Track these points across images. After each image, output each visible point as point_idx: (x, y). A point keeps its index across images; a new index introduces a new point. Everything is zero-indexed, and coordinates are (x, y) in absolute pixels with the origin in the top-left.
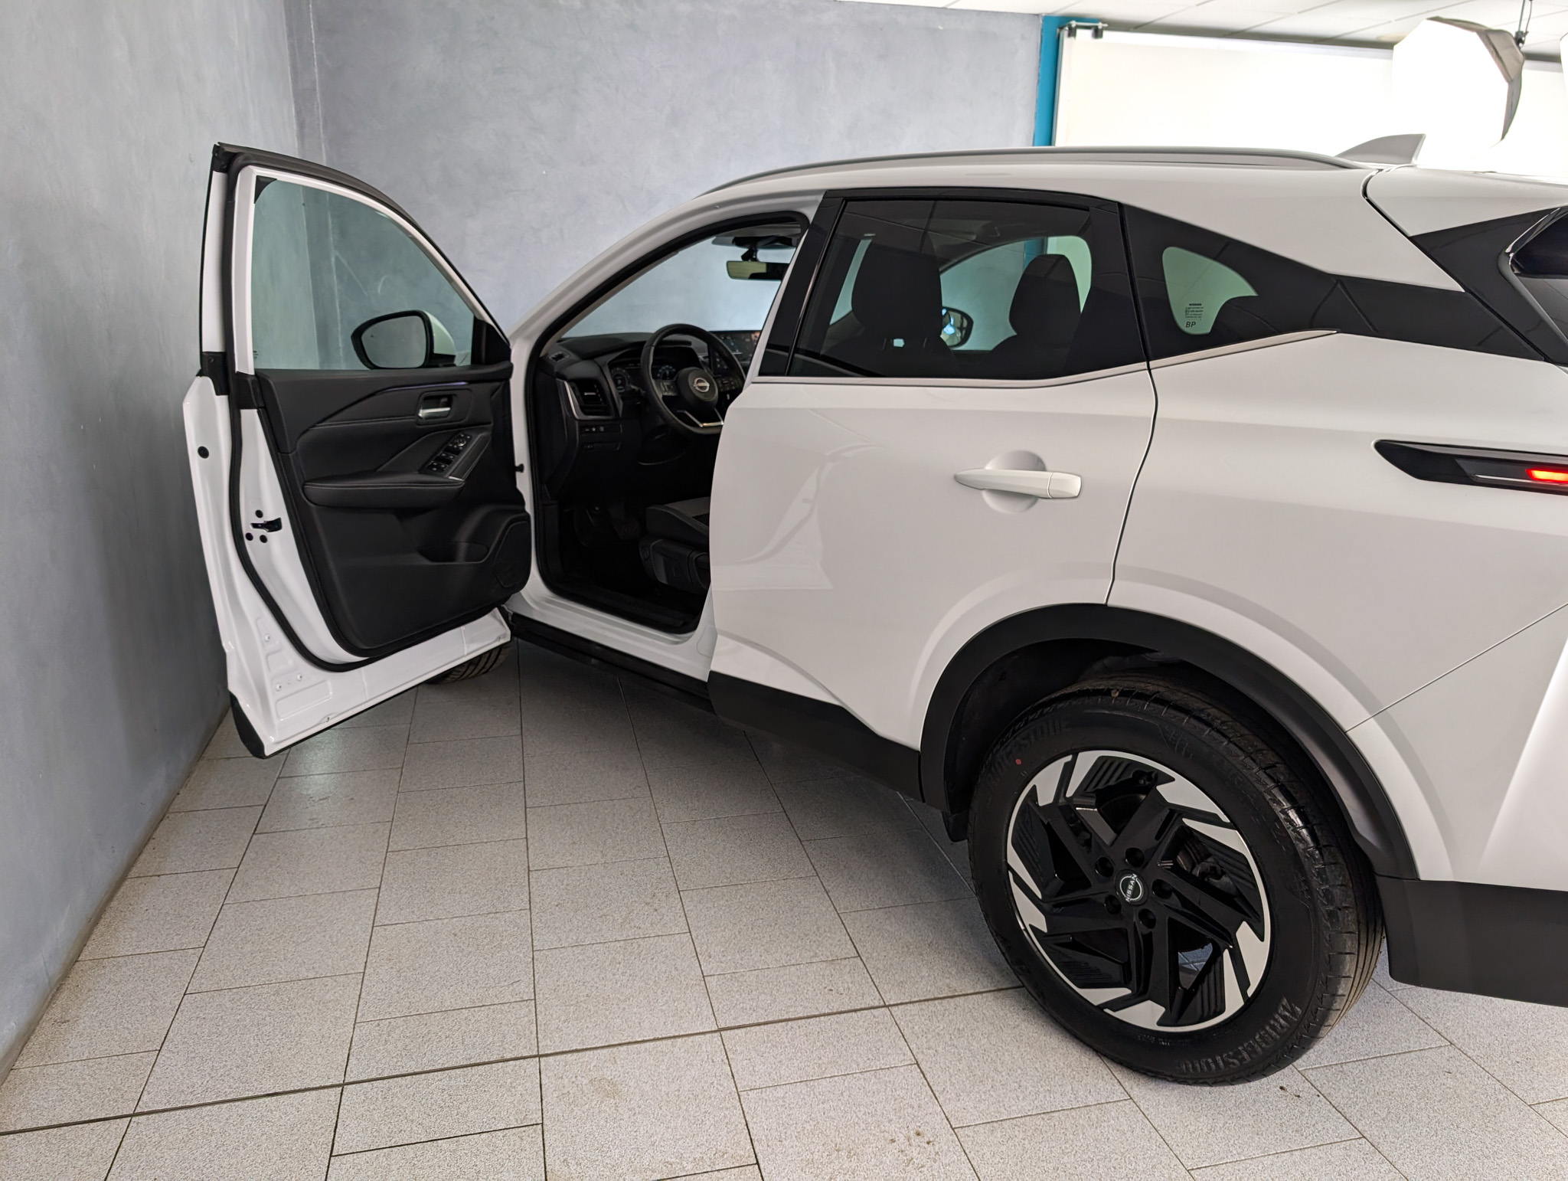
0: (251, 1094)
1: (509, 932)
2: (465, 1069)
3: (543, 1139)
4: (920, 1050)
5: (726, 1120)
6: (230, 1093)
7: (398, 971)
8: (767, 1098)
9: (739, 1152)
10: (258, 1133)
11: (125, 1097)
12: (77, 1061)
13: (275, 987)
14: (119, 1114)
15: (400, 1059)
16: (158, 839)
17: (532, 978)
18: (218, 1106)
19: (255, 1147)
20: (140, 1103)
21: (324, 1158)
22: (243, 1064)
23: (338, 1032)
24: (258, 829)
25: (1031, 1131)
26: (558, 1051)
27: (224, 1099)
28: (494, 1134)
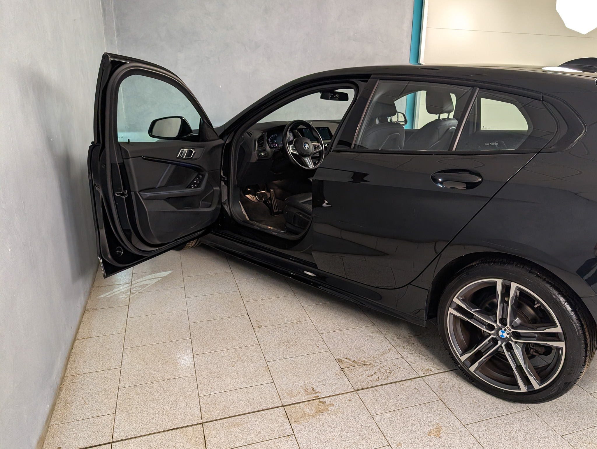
0: (162, 430)
1: (253, 354)
2: (253, 413)
3: (297, 441)
4: (440, 394)
5: (371, 428)
6: (153, 430)
7: (211, 374)
8: (384, 418)
11: (106, 435)
12: (79, 420)
13: (159, 383)
14: (106, 442)
15: (224, 411)
16: (85, 322)
17: (270, 373)
18: (149, 436)
20: (113, 437)
22: (155, 417)
23: (193, 401)
24: (128, 316)
25: (495, 424)
26: (291, 403)
27: (151, 433)
28: (275, 440)
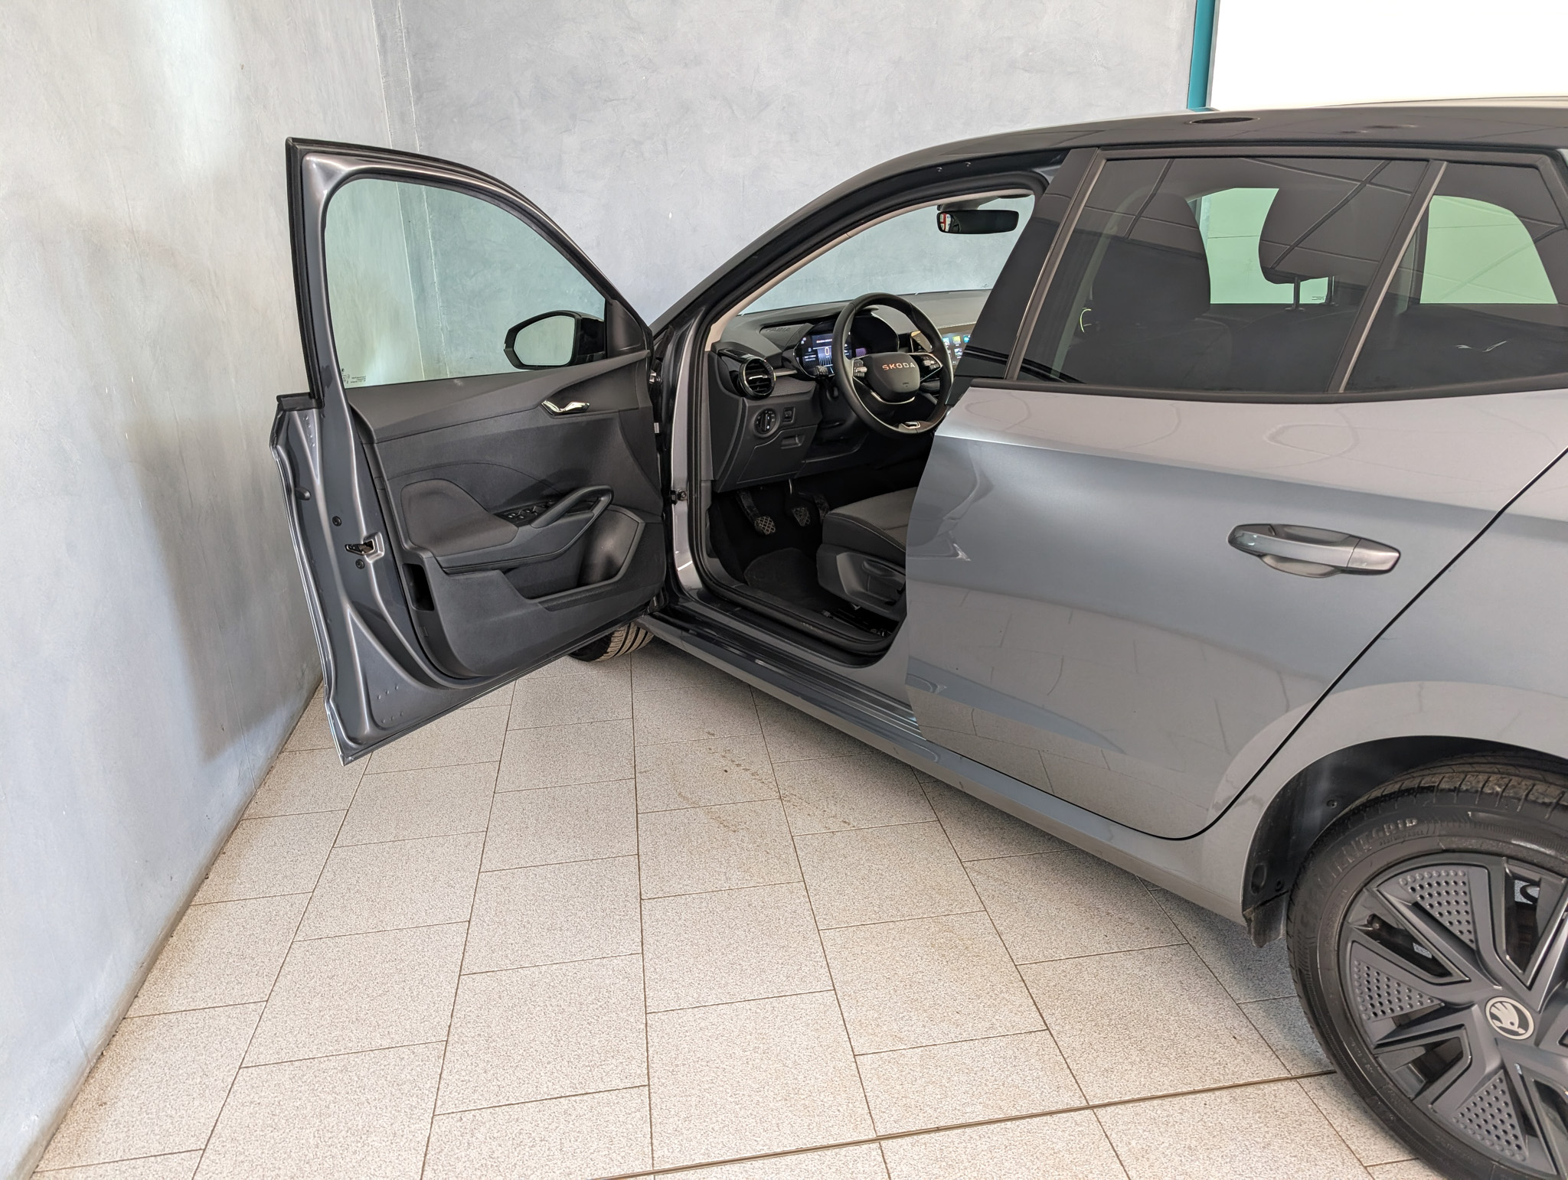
1: (617, 985)
7: (487, 1040)
13: (343, 1060)
17: (646, 1054)
23: (413, 1127)
24: (337, 842)
26: (677, 1165)
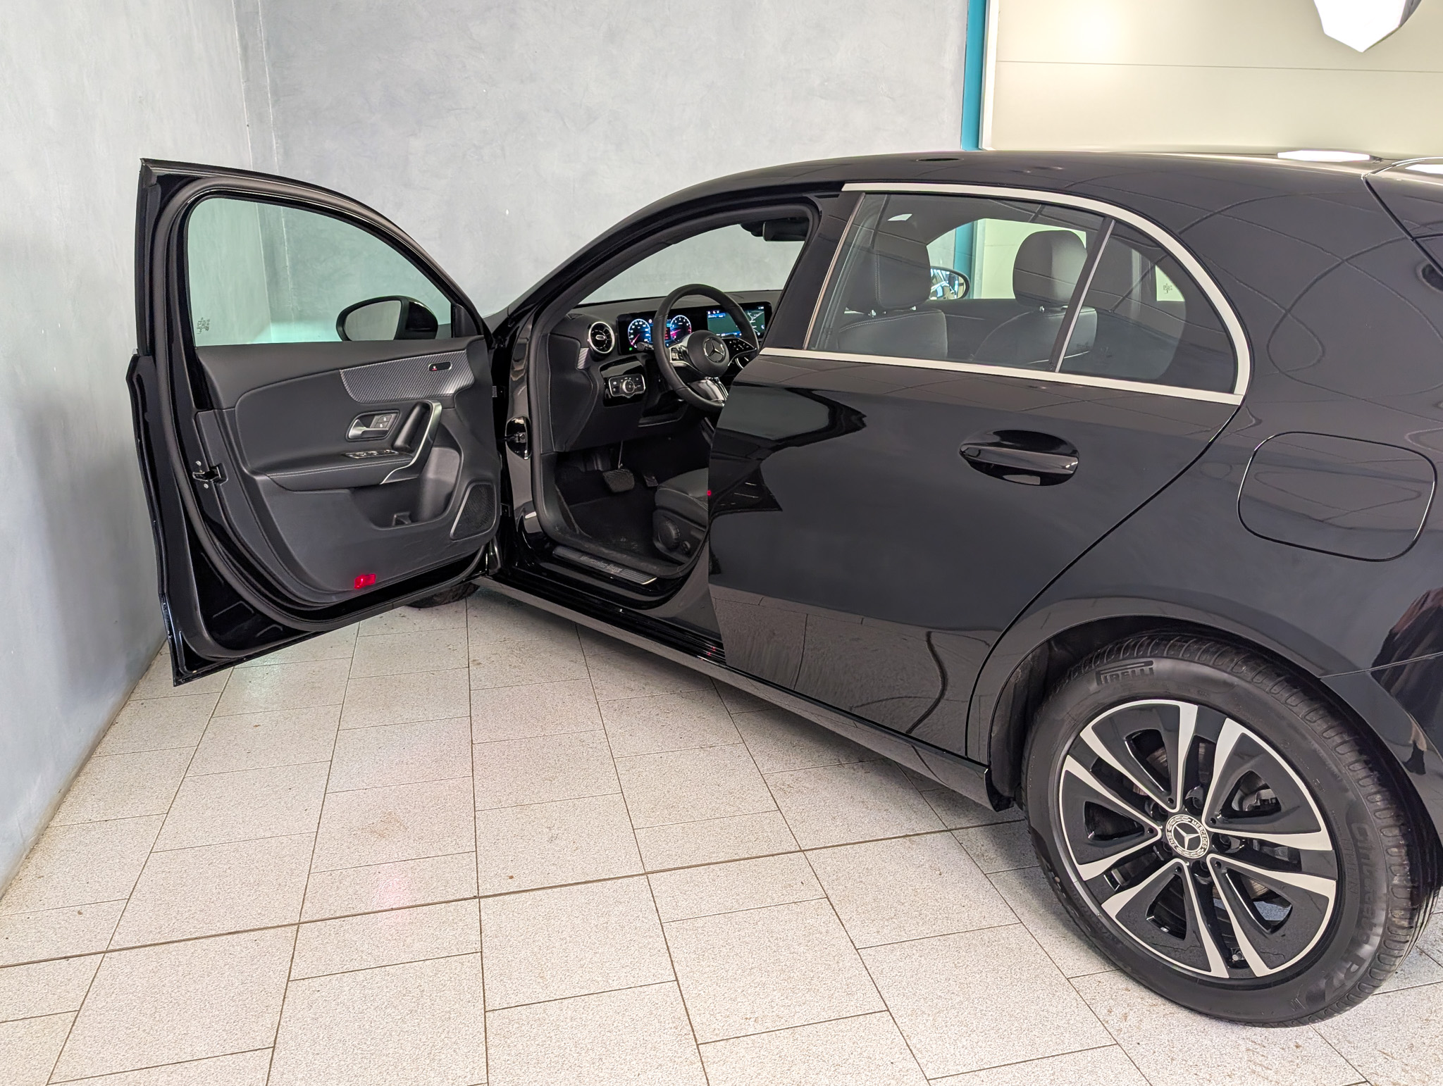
0: (214, 933)
1: (452, 796)
2: (411, 909)
3: (482, 964)
5: (649, 947)
6: (195, 932)
7: (349, 830)
8: (688, 928)
9: (661, 972)
10: (221, 963)
11: (98, 938)
12: (54, 909)
13: (236, 845)
14: (94, 951)
15: (351, 902)
16: (121, 723)
17: (472, 833)
18: (184, 943)
19: (218, 975)
20: (112, 942)
21: (282, 982)
22: (207, 907)
23: (293, 881)
24: (215, 713)
25: (928, 950)
26: (496, 893)
27: (189, 937)
28: (437, 961)
